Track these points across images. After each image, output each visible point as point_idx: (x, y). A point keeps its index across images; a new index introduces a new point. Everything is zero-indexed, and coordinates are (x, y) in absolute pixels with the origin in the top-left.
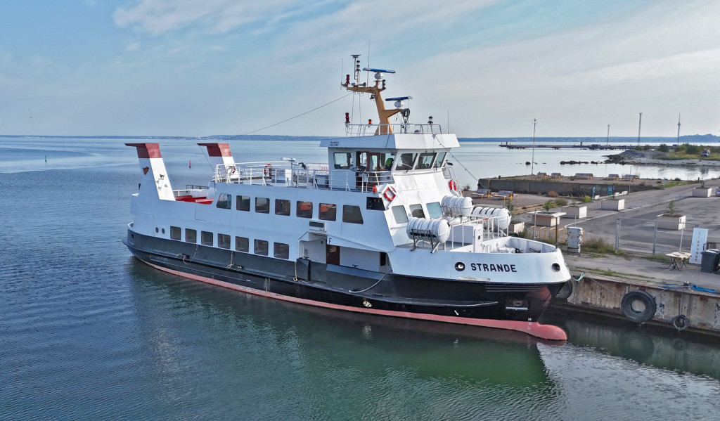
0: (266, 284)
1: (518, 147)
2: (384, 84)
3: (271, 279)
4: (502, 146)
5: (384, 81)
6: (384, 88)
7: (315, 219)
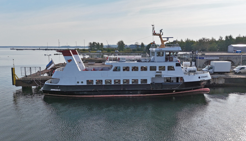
0: (139, 92)
1: (20, 50)
2: (163, 34)
3: (141, 90)
4: (11, 49)
5: (163, 33)
6: (163, 35)
7: (158, 70)
